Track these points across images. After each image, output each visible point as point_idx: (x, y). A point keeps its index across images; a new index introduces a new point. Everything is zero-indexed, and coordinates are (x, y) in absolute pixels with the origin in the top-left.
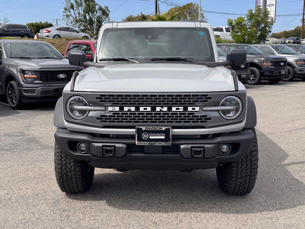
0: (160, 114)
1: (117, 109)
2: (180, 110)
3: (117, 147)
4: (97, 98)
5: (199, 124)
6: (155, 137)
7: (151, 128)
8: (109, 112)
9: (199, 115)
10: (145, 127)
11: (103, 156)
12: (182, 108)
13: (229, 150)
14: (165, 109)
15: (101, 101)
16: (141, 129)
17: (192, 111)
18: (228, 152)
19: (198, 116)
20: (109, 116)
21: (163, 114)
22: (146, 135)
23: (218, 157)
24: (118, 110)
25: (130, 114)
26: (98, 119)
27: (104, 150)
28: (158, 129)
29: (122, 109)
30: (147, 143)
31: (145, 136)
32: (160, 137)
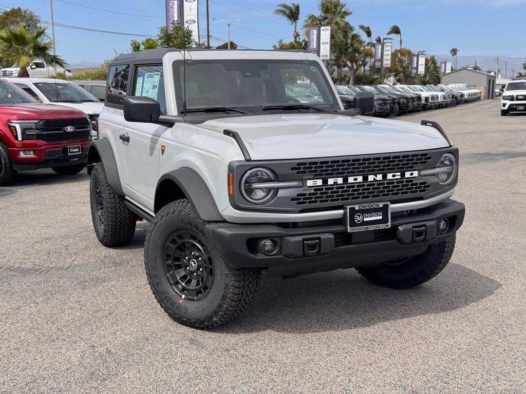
0: (374, 185)
1: (319, 182)
2: (396, 177)
3: (323, 239)
4: (292, 169)
5: (418, 194)
6: (371, 219)
7: (366, 206)
8: (308, 188)
9: (419, 182)
10: (358, 206)
11: (304, 255)
12: (399, 174)
13: (447, 227)
14: (380, 177)
15: (298, 173)
16: (354, 208)
17: (410, 178)
18: (446, 228)
19: (417, 184)
20: (310, 194)
21: (378, 184)
22: (359, 216)
23: (437, 237)
24: (321, 184)
25: (337, 188)
26: (293, 199)
27: (305, 246)
28: (374, 206)
29: (325, 182)
30: (362, 229)
31: (358, 218)
32: (376, 218)
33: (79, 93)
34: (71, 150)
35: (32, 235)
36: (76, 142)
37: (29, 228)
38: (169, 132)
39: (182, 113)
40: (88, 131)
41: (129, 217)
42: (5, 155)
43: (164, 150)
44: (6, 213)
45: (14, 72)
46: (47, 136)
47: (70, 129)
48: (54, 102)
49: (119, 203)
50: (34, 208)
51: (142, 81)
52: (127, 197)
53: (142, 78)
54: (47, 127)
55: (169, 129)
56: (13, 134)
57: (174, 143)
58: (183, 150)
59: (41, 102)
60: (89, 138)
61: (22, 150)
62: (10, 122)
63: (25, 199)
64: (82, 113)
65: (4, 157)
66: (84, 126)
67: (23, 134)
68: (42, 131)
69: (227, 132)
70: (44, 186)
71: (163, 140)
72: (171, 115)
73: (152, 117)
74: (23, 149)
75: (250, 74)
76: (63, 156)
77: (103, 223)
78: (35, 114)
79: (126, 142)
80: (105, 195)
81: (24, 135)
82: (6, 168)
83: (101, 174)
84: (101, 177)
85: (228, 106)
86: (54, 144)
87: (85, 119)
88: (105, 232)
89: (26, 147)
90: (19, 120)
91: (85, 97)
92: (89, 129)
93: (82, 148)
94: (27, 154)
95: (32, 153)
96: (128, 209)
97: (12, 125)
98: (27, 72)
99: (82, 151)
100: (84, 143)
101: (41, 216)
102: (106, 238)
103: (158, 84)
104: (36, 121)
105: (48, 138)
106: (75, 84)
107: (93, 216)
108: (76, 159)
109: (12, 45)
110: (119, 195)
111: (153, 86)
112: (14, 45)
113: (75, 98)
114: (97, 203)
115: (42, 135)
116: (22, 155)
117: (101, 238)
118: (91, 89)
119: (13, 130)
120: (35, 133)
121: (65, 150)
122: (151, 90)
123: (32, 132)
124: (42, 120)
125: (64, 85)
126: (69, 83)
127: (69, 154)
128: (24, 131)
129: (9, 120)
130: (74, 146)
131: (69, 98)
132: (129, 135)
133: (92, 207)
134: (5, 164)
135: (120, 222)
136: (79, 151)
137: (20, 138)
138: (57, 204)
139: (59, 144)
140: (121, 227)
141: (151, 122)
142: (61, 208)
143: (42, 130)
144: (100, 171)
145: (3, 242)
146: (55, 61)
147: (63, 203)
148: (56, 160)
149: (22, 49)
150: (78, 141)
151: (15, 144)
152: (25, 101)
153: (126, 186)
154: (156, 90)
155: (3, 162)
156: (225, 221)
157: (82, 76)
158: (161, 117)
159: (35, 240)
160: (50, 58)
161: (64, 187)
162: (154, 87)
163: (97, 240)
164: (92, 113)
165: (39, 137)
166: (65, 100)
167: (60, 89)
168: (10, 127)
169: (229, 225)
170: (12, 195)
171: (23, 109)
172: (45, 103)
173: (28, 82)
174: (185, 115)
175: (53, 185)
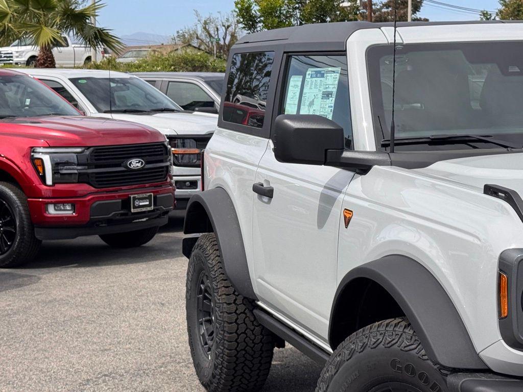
33: (147, 96)
34: (137, 203)
35: (77, 366)
36: (145, 187)
37: (70, 352)
38: (358, 184)
39: (384, 146)
40: (167, 167)
41: (261, 342)
42: (23, 212)
43: (350, 219)
44: (27, 321)
45: (15, 54)
46: (96, 178)
47: (135, 164)
48: (105, 112)
49: (244, 313)
50: (74, 313)
51: (299, 84)
52: (259, 303)
53: (300, 78)
54: (96, 160)
55: (360, 179)
56: (38, 172)
57: (366, 204)
58: (391, 220)
59: (84, 114)
60: (169, 180)
61: (51, 203)
62: (33, 152)
63: (57, 293)
64: (156, 134)
65: (20, 214)
66: (159, 158)
67: (55, 172)
68: (88, 169)
69: (491, 190)
70: (88, 269)
71: (347, 198)
72: (362, 150)
73: (328, 154)
74: (53, 200)
75: (517, 70)
76: (122, 215)
77: (209, 349)
78: (76, 137)
79: (266, 199)
80: (219, 298)
81: (56, 175)
82: (22, 235)
83: (212, 257)
84: (212, 261)
85: (474, 132)
86: (107, 192)
87: (162, 145)
88: (216, 367)
89: (59, 197)
90: (50, 147)
91: (158, 102)
92: (168, 164)
93: (155, 198)
94: (61, 210)
95: (68, 207)
96: (260, 325)
97: (37, 156)
98: (52, 57)
99: (155, 204)
100: (158, 189)
101: (90, 328)
102: (216, 381)
103: (335, 91)
104: (79, 150)
105: (100, 181)
106: (140, 78)
107: (190, 335)
108: (144, 220)
109: (27, 9)
110: (245, 298)
111: (324, 93)
112: (31, 8)
113: (141, 104)
114: (199, 311)
115: (87, 174)
116: (52, 211)
117: (206, 380)
118: (167, 88)
119: (37, 164)
120: (76, 172)
121: (126, 203)
122: (318, 102)
123: (70, 169)
124: (89, 148)
125: (123, 82)
126: (131, 78)
127: (133, 210)
128: (56, 166)
129: (32, 147)
130: (141, 196)
131: (129, 105)
132: (272, 185)
133: (189, 318)
134: (22, 228)
135: (244, 350)
136: (150, 205)
137: (49, 181)
138: (114, 306)
139: (116, 191)
140: (246, 359)
141: (326, 163)
142: (123, 313)
143: (89, 166)
144: (209, 250)
145: (27, 378)
146: (100, 37)
147: (125, 304)
148: (110, 222)
149: (44, 15)
150: (147, 185)
151: (40, 191)
152: (58, 112)
153: (260, 280)
154: (331, 101)
155: (18, 224)
156: (487, 371)
157: (146, 62)
158: (347, 154)
159: (85, 376)
160: (92, 32)
161: (122, 273)
162: (327, 95)
163: (197, 382)
164: (173, 133)
165: (82, 178)
166: (124, 109)
167: (115, 89)
168: (33, 160)
169: (499, 379)
170: (34, 286)
171: (54, 126)
172: (89, 115)
173: (61, 76)
174: (392, 151)
175: (103, 267)
